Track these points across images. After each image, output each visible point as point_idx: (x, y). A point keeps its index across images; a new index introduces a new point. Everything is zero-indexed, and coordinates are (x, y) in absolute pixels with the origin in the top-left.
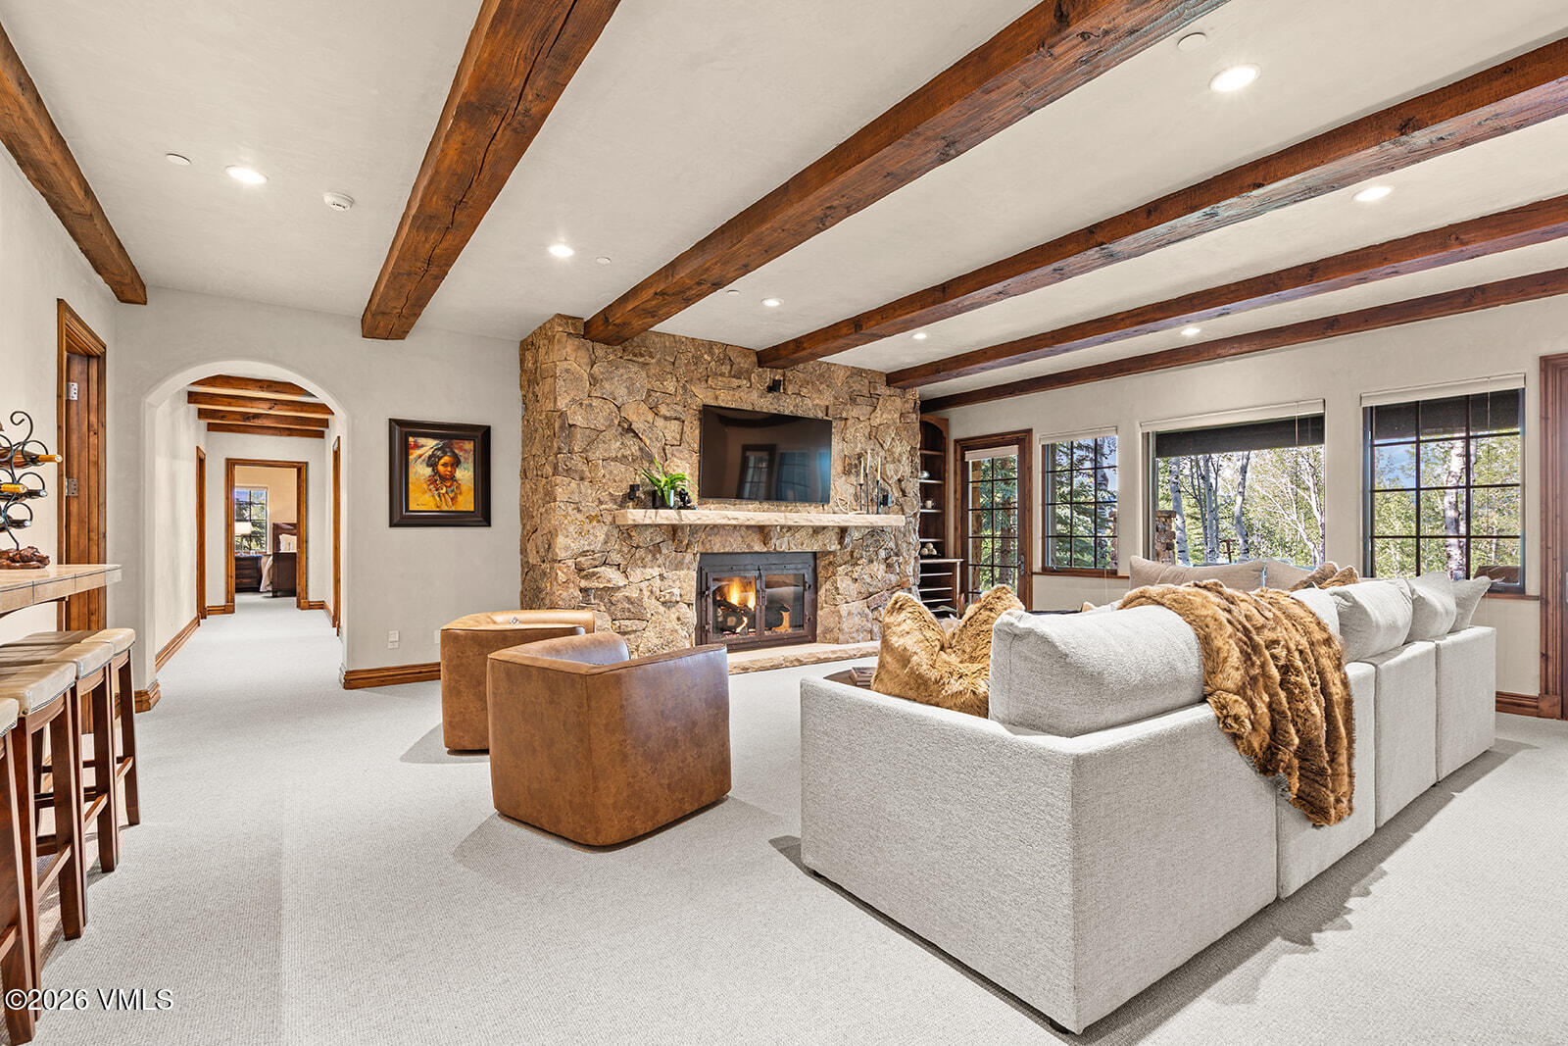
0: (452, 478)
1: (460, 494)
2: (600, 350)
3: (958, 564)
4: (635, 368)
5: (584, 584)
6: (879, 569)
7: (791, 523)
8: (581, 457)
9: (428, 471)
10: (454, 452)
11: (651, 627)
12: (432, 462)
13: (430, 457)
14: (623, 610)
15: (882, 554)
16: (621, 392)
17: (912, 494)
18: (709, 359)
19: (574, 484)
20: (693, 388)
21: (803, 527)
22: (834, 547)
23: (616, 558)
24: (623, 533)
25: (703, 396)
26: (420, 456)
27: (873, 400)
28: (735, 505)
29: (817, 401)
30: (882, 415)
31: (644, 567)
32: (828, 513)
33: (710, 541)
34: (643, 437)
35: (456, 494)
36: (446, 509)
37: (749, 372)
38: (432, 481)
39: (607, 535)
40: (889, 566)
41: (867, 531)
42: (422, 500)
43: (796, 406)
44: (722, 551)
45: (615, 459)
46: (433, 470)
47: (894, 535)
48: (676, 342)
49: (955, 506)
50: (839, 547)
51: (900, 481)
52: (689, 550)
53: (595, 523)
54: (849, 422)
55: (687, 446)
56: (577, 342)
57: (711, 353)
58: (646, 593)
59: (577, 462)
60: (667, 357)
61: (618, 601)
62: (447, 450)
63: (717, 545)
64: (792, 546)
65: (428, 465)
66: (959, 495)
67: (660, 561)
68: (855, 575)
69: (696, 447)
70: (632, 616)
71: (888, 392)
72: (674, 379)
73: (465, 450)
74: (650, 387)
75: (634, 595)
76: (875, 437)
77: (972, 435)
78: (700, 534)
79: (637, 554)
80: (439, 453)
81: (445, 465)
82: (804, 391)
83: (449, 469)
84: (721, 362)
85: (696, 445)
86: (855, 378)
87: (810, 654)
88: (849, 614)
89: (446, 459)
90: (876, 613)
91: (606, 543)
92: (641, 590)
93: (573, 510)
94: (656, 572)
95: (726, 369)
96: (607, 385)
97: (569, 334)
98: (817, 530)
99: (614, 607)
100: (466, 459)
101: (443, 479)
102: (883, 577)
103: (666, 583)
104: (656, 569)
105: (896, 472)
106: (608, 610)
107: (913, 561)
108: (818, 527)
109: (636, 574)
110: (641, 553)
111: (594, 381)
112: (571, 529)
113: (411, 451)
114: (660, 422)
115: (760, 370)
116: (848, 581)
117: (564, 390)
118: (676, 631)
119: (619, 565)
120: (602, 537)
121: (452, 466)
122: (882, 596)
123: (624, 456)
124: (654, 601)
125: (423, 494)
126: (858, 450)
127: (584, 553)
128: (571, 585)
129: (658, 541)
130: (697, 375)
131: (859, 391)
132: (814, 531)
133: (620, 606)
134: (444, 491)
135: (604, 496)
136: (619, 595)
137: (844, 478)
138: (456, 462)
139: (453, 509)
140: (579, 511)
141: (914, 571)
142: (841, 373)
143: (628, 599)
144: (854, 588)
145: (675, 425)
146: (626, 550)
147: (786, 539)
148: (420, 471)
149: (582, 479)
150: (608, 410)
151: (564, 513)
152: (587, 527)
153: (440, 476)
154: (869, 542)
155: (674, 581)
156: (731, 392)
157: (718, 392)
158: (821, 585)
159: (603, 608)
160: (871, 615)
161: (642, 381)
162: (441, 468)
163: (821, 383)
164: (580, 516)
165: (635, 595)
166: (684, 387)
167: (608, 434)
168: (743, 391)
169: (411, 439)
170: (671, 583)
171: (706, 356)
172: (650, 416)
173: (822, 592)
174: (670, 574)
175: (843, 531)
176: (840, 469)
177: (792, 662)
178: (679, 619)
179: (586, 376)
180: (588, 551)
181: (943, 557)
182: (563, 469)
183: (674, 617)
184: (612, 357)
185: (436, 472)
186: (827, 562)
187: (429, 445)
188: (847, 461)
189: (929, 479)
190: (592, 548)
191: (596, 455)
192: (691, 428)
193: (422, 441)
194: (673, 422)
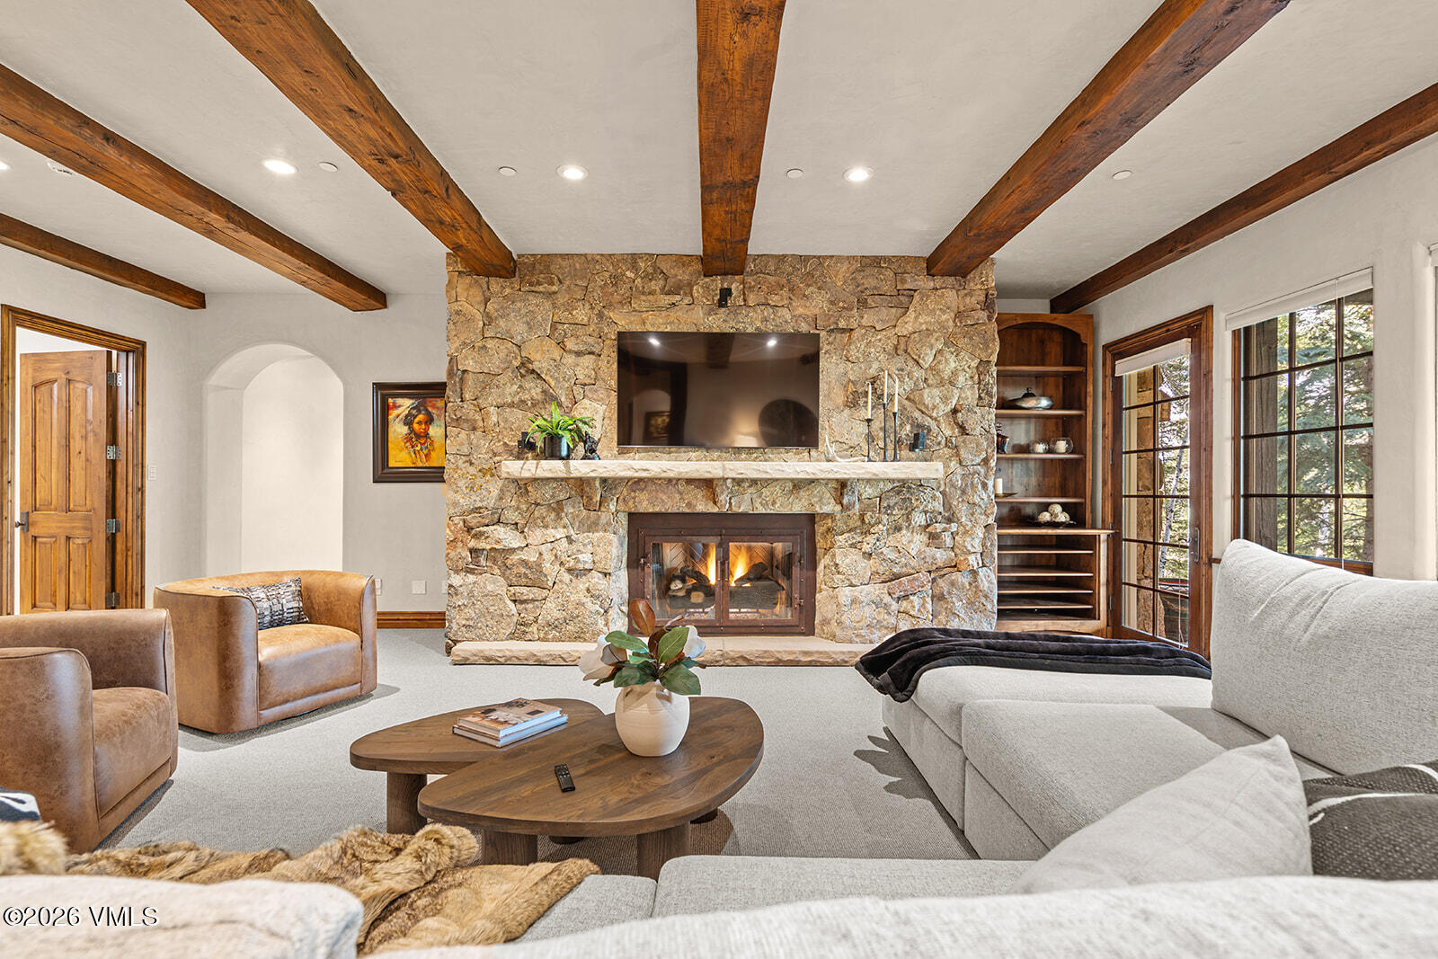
0: (426, 435)
1: (433, 450)
2: (495, 284)
3: (1103, 537)
4: (533, 299)
5: (472, 543)
6: (914, 542)
7: (755, 475)
8: (474, 405)
9: (405, 430)
10: (427, 410)
11: (552, 596)
12: (408, 421)
13: (406, 416)
14: (519, 576)
15: (919, 519)
16: (519, 330)
17: (978, 430)
18: (632, 275)
19: (463, 435)
20: (611, 314)
21: (777, 480)
22: (830, 507)
23: (512, 516)
24: (520, 488)
25: (624, 321)
26: (398, 416)
27: (903, 299)
28: (670, 453)
29: (800, 311)
30: (916, 318)
31: (546, 527)
32: (818, 460)
33: (634, 498)
34: (547, 378)
35: (429, 450)
36: (421, 465)
37: (690, 285)
38: (408, 439)
39: (501, 490)
40: (933, 537)
41: (890, 486)
42: (400, 457)
43: (765, 320)
44: (651, 511)
45: (512, 405)
46: (409, 428)
47: (943, 493)
48: (588, 262)
49: (1104, 448)
50: (838, 508)
51: (955, 411)
52: (602, 509)
53: (488, 477)
54: (855, 335)
55: (603, 384)
56: (468, 280)
57: (634, 267)
58: (548, 557)
59: (468, 410)
60: (579, 282)
61: (514, 565)
62: (422, 408)
63: (645, 504)
64: (758, 505)
65: (405, 424)
66: (1109, 430)
67: (565, 520)
68: (866, 548)
69: (614, 383)
70: (530, 583)
71: (931, 284)
72: (587, 305)
73: (438, 408)
74: (555, 319)
75: (531, 560)
76: (906, 351)
77: (1127, 333)
78: (620, 489)
79: (536, 513)
80: (414, 412)
81: (420, 423)
82: (774, 299)
83: (423, 426)
84: (649, 277)
85: (613, 383)
86: (868, 271)
87: (765, 652)
88: (854, 601)
89: (421, 417)
90: (905, 604)
91: (501, 498)
92: (541, 554)
93: (464, 462)
94: (561, 533)
95: (656, 285)
96: (502, 323)
97: (460, 272)
98: (798, 485)
99: (509, 571)
100: (438, 416)
101: (418, 436)
102: (920, 552)
103: (574, 547)
104: (561, 530)
105: (945, 399)
106: (503, 575)
107: (980, 532)
108: (801, 481)
109: (536, 536)
110: (543, 511)
111: (489, 320)
112: (461, 483)
113: (390, 412)
114: (570, 359)
115: (707, 280)
116: (854, 555)
117: (454, 333)
118: (583, 604)
119: (517, 524)
120: (495, 493)
121: (426, 423)
122: (914, 579)
123: (523, 402)
124: (557, 567)
125: (401, 451)
126: (873, 372)
127: (477, 510)
128: (460, 544)
129: (562, 497)
130: (617, 297)
131: (876, 288)
132: (794, 486)
133: (515, 570)
134: (418, 448)
135: (498, 447)
136: (515, 558)
137: (847, 411)
138: (430, 420)
139: (427, 465)
140: (471, 464)
141: (983, 545)
142: (843, 268)
143: (524, 563)
144: (866, 568)
145: (588, 360)
146: (524, 507)
147: (747, 497)
148: (398, 430)
149: (474, 429)
150: (505, 351)
151: (453, 466)
152: (479, 481)
153: (415, 434)
154: (892, 503)
155: (584, 545)
156: (664, 314)
157: (644, 315)
158: (820, 560)
159: (497, 571)
160: (895, 606)
161: (544, 311)
162: (416, 426)
163: (809, 286)
164: (472, 470)
165: (533, 558)
166: (600, 315)
167: (502, 379)
168: (681, 309)
169: (390, 400)
170: (581, 548)
171: (628, 273)
172: (557, 353)
173: (820, 568)
174: (581, 537)
175: (842, 486)
176: (840, 400)
177: (733, 659)
178: (588, 590)
179: (479, 316)
180: (480, 508)
181: (1082, 525)
182: (452, 419)
183: (582, 587)
184: (508, 291)
185: (412, 430)
186: (825, 528)
187: (405, 404)
188: (851, 388)
189: (1051, 408)
190: (485, 504)
191: (490, 400)
192: (608, 362)
193: (399, 401)
194: (587, 356)
